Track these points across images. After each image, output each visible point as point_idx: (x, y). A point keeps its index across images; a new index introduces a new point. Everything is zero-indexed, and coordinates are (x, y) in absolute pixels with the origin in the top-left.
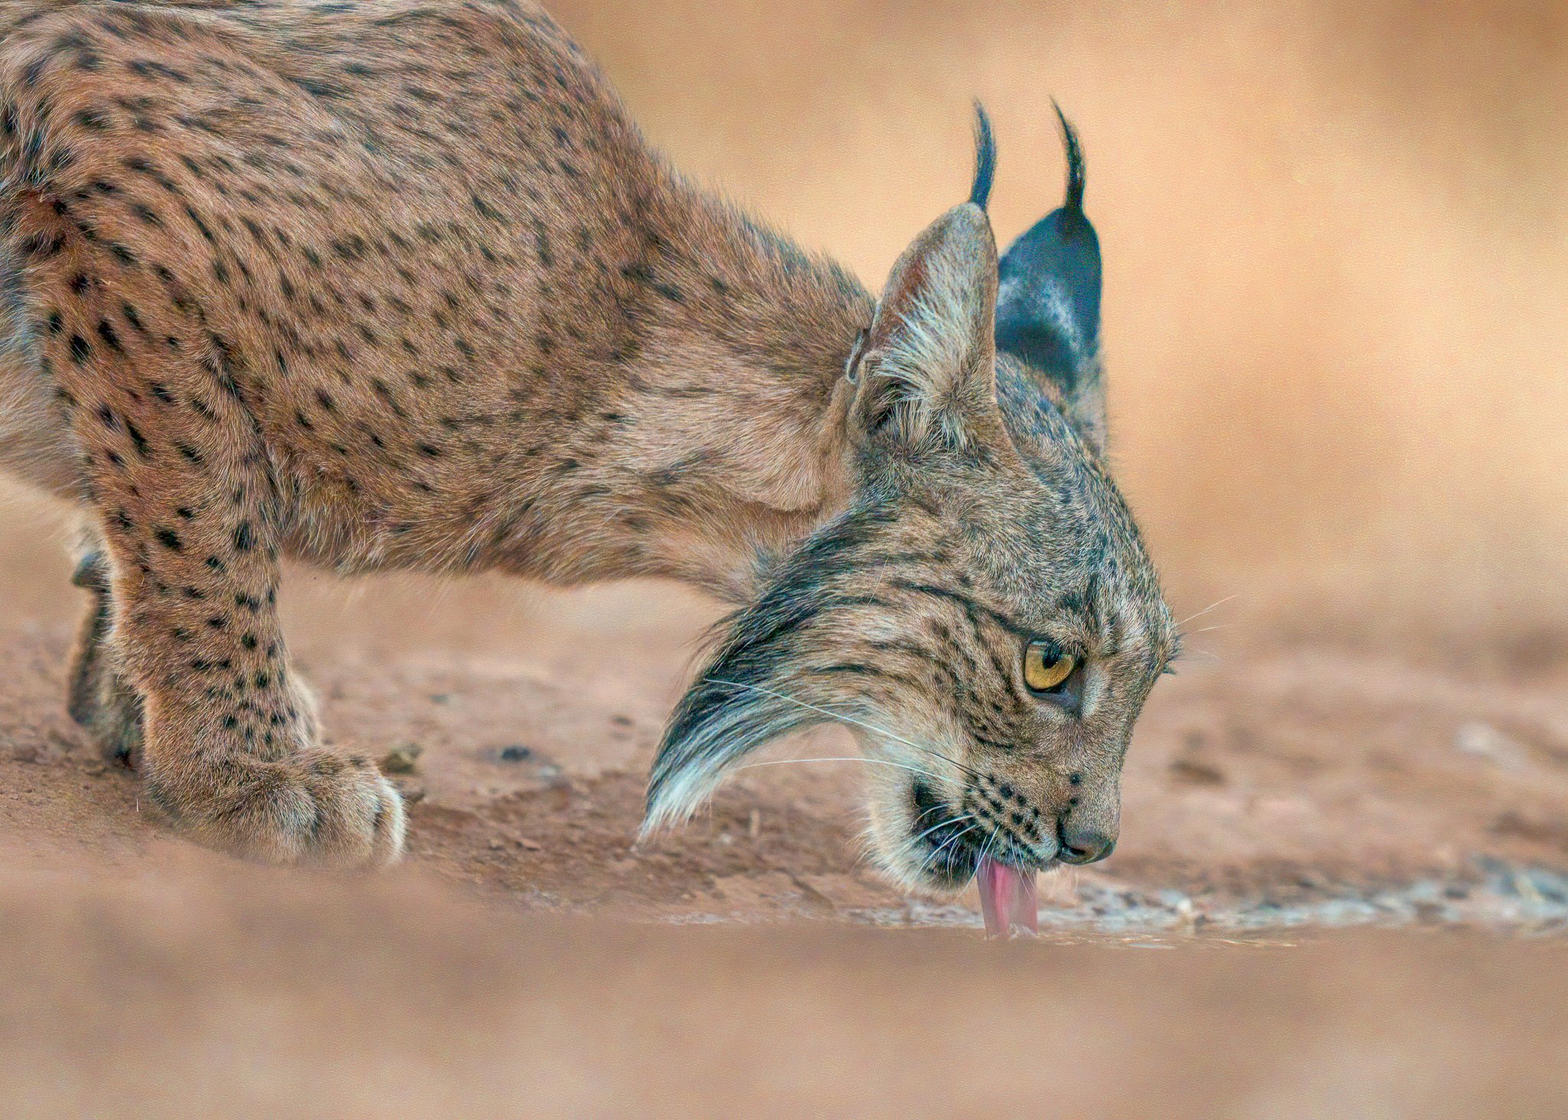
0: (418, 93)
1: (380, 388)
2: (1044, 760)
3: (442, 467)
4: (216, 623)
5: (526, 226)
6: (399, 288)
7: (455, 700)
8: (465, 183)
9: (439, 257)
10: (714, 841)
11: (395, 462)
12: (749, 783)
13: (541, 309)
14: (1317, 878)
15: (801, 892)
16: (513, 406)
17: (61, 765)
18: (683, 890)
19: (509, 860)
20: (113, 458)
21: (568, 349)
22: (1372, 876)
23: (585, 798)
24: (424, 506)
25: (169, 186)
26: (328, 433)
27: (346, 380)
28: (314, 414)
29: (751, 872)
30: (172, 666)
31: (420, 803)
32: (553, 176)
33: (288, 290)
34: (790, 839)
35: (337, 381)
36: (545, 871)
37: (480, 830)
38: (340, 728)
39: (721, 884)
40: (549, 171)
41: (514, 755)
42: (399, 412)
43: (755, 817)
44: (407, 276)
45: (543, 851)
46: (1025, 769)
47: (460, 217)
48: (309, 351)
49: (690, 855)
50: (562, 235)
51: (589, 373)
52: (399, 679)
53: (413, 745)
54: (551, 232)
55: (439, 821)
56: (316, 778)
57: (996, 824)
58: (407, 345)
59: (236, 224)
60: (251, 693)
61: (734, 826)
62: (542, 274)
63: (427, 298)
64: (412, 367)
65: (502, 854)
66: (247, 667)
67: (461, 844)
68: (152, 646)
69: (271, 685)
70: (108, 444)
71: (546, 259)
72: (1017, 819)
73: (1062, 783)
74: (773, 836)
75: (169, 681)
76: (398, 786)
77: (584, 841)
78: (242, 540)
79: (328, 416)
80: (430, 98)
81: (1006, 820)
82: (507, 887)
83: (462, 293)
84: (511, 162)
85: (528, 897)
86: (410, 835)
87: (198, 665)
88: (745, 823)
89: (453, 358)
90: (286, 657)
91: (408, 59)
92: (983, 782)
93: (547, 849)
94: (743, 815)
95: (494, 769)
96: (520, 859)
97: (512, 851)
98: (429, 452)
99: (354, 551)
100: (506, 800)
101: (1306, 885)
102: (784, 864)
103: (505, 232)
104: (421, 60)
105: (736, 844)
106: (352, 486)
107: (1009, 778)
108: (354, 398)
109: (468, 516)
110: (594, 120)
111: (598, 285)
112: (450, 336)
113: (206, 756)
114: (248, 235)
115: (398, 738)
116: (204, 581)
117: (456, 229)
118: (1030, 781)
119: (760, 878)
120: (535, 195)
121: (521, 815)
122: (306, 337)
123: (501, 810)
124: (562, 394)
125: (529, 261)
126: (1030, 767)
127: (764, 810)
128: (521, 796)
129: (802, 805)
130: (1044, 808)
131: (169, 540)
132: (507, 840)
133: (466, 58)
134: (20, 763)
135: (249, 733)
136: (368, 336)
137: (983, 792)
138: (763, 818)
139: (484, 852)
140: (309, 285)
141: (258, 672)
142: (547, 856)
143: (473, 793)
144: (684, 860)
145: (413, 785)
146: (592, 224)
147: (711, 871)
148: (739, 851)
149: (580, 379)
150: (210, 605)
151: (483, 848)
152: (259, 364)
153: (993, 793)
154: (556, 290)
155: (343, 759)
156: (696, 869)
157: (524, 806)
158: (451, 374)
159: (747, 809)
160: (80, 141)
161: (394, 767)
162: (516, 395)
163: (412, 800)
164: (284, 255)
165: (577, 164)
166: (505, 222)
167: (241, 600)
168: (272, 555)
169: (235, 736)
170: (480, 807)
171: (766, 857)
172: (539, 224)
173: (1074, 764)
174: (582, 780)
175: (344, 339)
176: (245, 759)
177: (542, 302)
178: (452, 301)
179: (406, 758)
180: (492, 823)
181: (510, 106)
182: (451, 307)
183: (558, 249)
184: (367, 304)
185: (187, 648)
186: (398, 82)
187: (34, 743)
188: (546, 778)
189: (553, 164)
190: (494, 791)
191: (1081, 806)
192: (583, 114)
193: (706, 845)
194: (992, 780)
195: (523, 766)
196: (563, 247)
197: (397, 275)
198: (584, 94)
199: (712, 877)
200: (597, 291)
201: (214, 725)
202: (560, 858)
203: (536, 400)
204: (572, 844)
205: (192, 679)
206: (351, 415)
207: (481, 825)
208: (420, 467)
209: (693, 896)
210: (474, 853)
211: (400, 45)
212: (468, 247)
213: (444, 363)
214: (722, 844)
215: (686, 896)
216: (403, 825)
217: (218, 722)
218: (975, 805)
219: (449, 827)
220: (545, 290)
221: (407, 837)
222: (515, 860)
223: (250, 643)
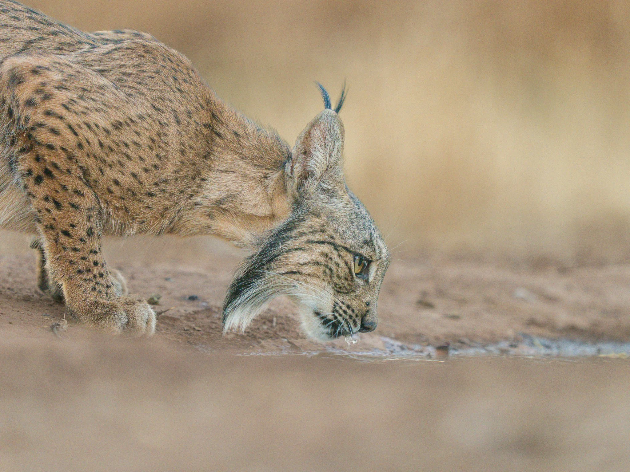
0: (125, 74)
1: (134, 175)
2: (358, 297)
3: (155, 199)
4: (83, 258)
5: (170, 113)
6: (136, 138)
7: (172, 280)
8: (148, 101)
9: (146, 125)
10: (261, 328)
11: (139, 200)
12: (273, 308)
13: (180, 140)
14: (466, 340)
15: (290, 345)
16: (174, 176)
17: (38, 302)
18: (251, 344)
19: (190, 334)
20: (48, 210)
21: (190, 154)
22: (485, 340)
23: (217, 313)
24: (149, 214)
25: (61, 118)
26: (118, 193)
27: (123, 174)
28: (113, 188)
29: (273, 338)
30: (70, 273)
31: (161, 315)
32: (176, 94)
33: (101, 145)
34: (287, 328)
35: (120, 175)
36: (203, 338)
37: (181, 324)
38: (134, 290)
39: (263, 342)
40: (174, 92)
41: (193, 298)
42: (141, 183)
43: (275, 319)
44: (137, 133)
45: (202, 331)
46: (353, 301)
47: (149, 112)
48: (110, 166)
49: (252, 332)
50: (182, 114)
51: (197, 162)
52: (154, 272)
53: (158, 295)
54: (178, 113)
55: (167, 321)
56: (126, 307)
57: (344, 318)
58: (141, 159)
59: (83, 126)
60: (99, 280)
61: (267, 323)
62: (178, 128)
63: (144, 140)
64: (144, 166)
65: (189, 332)
66: (96, 271)
67: (175, 329)
68: (63, 267)
69: (104, 276)
70: (47, 207)
71: (178, 122)
72: (351, 317)
73: (363, 305)
74: (280, 326)
75: (70, 278)
76: (154, 309)
77: (216, 328)
78: (90, 233)
79: (117, 188)
80: (129, 75)
81: (347, 318)
82: (191, 343)
83: (156, 138)
84: (160, 91)
85: (197, 347)
86: (157, 326)
87: (80, 272)
88: (271, 321)
89: (156, 161)
90: (108, 267)
91: (118, 63)
92: (341, 304)
93: (204, 330)
94: (271, 319)
95: (185, 303)
96: (195, 334)
97: (192, 331)
98: (150, 195)
99: (127, 232)
100: (190, 314)
101: (463, 343)
102: (284, 335)
103: (163, 115)
104: (122, 63)
105: (267, 329)
106: (127, 211)
107: (349, 303)
108: (126, 180)
109: (162, 216)
110: (185, 72)
111: (197, 130)
112: (154, 153)
113: (88, 300)
114: (87, 129)
115: (153, 293)
116: (79, 246)
117: (149, 115)
118: (355, 304)
119: (276, 340)
120: (171, 101)
121: (195, 319)
122: (109, 160)
123: (188, 317)
124: (189, 170)
125: (173, 124)
126: (355, 300)
127: (277, 317)
128: (195, 312)
129: (290, 315)
130: (359, 314)
131: (66, 234)
132: (190, 327)
133: (137, 59)
134: (25, 301)
135: (100, 292)
136: (128, 157)
137: (341, 308)
138: (277, 320)
139: (182, 331)
140: (107, 142)
141: (99, 273)
142: (204, 333)
143: (179, 311)
144: (250, 334)
145: (159, 309)
146: (192, 108)
147: (259, 338)
148: (268, 331)
149: (194, 164)
150: (82, 253)
151: (182, 330)
152: (94, 174)
153: (344, 308)
154: (183, 133)
155: (135, 300)
156: (255, 337)
157: (196, 316)
158: (156, 167)
159: (273, 317)
160: (30, 112)
161: (152, 302)
162: (176, 172)
163: (159, 314)
164: (98, 133)
165: (182, 88)
166: (163, 112)
167: (91, 252)
168: (99, 237)
169: (96, 293)
170: (181, 316)
171: (278, 333)
172: (173, 110)
173: (367, 298)
174: (216, 307)
175: (121, 159)
176: (101, 300)
177: (180, 137)
178: (153, 141)
179: (156, 299)
180: (185, 322)
181: (155, 72)
182: (153, 143)
183: (181, 119)
184: (126, 145)
185: (75, 266)
186: (117, 73)
187: (29, 294)
188: (203, 306)
189: (175, 89)
190: (186, 311)
191: (369, 313)
192: (180, 70)
193: (258, 329)
194: (343, 303)
195: (196, 302)
196: (183, 118)
197: (134, 133)
198: (179, 63)
199: (260, 340)
200: (197, 132)
201: (89, 290)
202: (208, 334)
203: (182, 173)
204: (213, 329)
205: (78, 277)
206: (126, 186)
207: (181, 322)
208: (148, 201)
209: (254, 347)
210: (179, 332)
211: (114, 59)
212: (154, 121)
213: (153, 163)
214: (263, 329)
215: (251, 347)
216: (155, 322)
217: (90, 289)
218: (337, 312)
219: (171, 323)
220: (180, 133)
221: (156, 326)
222: (193, 334)
223: (96, 264)
